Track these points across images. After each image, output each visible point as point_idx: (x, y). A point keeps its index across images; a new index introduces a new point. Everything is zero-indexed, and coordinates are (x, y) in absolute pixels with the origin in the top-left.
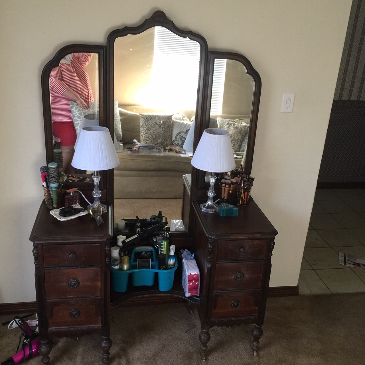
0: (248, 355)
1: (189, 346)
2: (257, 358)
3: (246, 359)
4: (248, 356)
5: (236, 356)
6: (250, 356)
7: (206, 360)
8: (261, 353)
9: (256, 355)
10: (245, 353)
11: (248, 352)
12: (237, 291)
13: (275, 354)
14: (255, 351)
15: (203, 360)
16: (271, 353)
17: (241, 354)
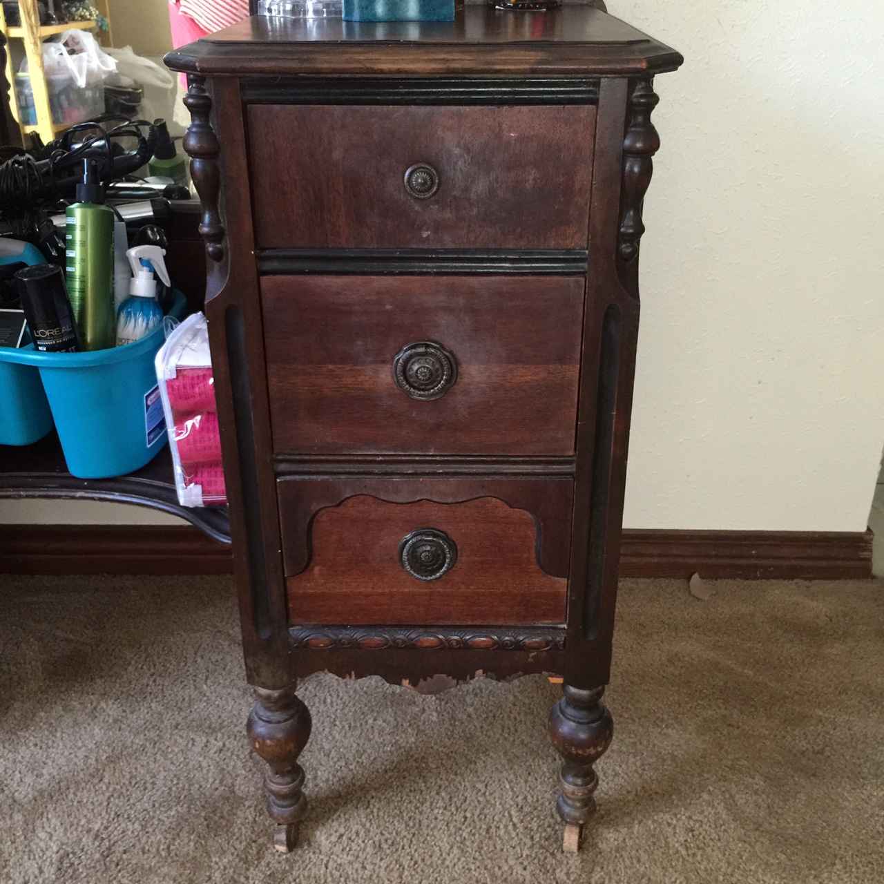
0: (529, 843)
1: (239, 764)
2: (575, 862)
3: (512, 862)
4: (532, 847)
5: (463, 841)
6: (542, 847)
7: (292, 844)
8: (609, 838)
9: (575, 847)
10: (521, 829)
11: (534, 825)
12: (427, 468)
13: (684, 852)
14: (572, 824)
15: (276, 846)
16: (667, 843)
17: (493, 830)
